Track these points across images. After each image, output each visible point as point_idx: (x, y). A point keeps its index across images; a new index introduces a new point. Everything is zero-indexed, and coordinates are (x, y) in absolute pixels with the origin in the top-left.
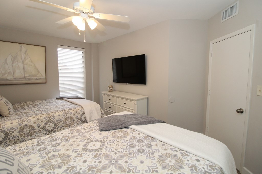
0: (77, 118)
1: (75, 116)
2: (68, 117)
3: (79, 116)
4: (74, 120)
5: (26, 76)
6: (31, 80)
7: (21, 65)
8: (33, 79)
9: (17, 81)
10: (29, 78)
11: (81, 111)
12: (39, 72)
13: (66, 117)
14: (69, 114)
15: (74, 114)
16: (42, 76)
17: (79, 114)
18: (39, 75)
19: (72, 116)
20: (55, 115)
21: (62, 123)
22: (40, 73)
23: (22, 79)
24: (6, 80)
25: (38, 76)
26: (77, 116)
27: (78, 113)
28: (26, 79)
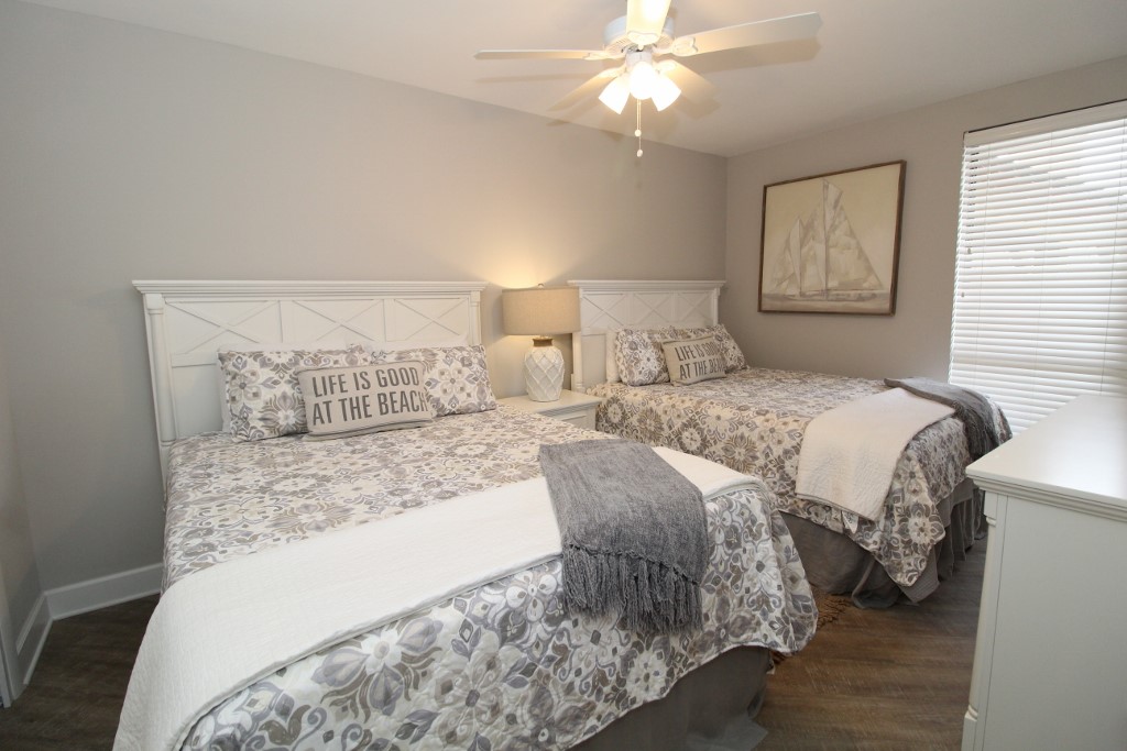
0: (767, 455)
1: (764, 445)
2: (742, 437)
3: (777, 451)
4: (755, 458)
5: (831, 285)
6: (844, 300)
7: (820, 249)
8: (849, 295)
9: (805, 303)
10: (838, 295)
11: (790, 436)
12: (870, 270)
13: (734, 433)
14: (747, 425)
15: (763, 434)
16: (881, 285)
17: (780, 442)
18: (872, 280)
19: (754, 439)
20: (709, 412)
21: (720, 445)
22: (876, 277)
23: (819, 298)
24: (786, 298)
25: (865, 285)
26: (771, 450)
27: (775, 435)
28: (830, 298)
